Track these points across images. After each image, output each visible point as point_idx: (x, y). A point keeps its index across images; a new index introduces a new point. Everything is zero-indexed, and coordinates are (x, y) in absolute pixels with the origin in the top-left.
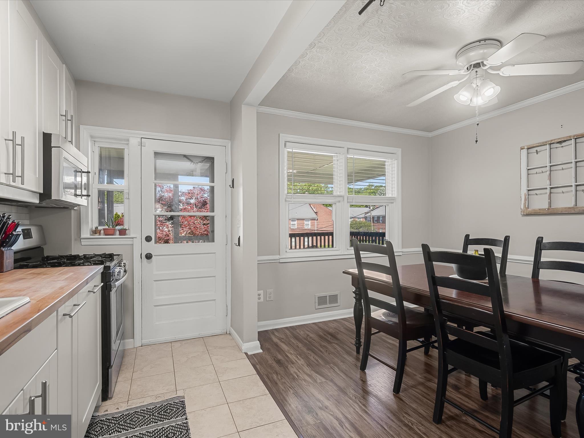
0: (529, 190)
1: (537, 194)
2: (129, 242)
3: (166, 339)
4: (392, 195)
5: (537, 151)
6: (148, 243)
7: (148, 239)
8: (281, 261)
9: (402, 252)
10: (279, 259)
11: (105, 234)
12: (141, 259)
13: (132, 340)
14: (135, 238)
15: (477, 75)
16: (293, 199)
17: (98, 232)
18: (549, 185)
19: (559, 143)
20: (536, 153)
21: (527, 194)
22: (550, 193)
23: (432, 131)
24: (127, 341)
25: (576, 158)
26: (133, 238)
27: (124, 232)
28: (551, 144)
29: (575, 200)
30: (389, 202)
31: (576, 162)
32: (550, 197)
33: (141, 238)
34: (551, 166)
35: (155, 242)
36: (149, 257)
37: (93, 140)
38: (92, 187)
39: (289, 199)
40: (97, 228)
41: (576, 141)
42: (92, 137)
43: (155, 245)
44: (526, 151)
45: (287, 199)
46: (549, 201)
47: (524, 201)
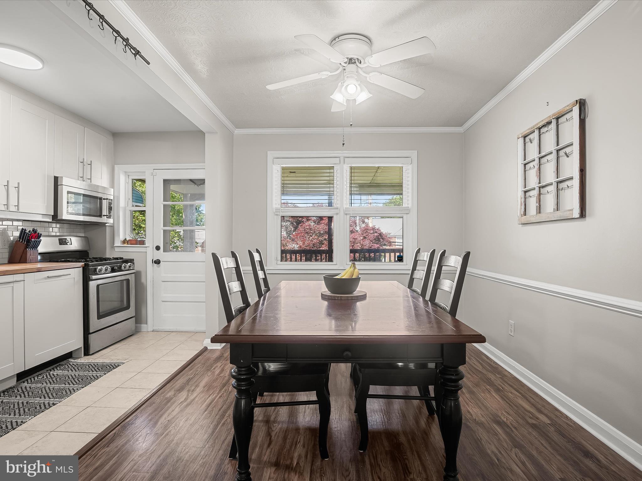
0: (525, 192)
1: (531, 197)
2: (143, 250)
3: (170, 329)
4: (407, 204)
5: (530, 139)
6: (158, 251)
7: (158, 248)
13: (146, 325)
14: (149, 248)
15: (345, 72)
16: (282, 213)
17: (126, 242)
18: (537, 183)
19: (544, 126)
20: (530, 143)
21: (523, 196)
22: (540, 194)
23: (461, 125)
24: (143, 325)
25: (558, 145)
26: (147, 247)
27: (142, 243)
28: (540, 129)
29: (556, 203)
30: (401, 212)
31: (558, 151)
32: (538, 200)
33: (152, 247)
34: (540, 158)
35: (164, 251)
36: (158, 262)
37: (127, 174)
38: (125, 209)
39: (279, 213)
40: (126, 239)
41: (557, 122)
42: (126, 172)
43: (163, 253)
44: (521, 141)
45: (276, 213)
46: (537, 204)
47: (520, 206)
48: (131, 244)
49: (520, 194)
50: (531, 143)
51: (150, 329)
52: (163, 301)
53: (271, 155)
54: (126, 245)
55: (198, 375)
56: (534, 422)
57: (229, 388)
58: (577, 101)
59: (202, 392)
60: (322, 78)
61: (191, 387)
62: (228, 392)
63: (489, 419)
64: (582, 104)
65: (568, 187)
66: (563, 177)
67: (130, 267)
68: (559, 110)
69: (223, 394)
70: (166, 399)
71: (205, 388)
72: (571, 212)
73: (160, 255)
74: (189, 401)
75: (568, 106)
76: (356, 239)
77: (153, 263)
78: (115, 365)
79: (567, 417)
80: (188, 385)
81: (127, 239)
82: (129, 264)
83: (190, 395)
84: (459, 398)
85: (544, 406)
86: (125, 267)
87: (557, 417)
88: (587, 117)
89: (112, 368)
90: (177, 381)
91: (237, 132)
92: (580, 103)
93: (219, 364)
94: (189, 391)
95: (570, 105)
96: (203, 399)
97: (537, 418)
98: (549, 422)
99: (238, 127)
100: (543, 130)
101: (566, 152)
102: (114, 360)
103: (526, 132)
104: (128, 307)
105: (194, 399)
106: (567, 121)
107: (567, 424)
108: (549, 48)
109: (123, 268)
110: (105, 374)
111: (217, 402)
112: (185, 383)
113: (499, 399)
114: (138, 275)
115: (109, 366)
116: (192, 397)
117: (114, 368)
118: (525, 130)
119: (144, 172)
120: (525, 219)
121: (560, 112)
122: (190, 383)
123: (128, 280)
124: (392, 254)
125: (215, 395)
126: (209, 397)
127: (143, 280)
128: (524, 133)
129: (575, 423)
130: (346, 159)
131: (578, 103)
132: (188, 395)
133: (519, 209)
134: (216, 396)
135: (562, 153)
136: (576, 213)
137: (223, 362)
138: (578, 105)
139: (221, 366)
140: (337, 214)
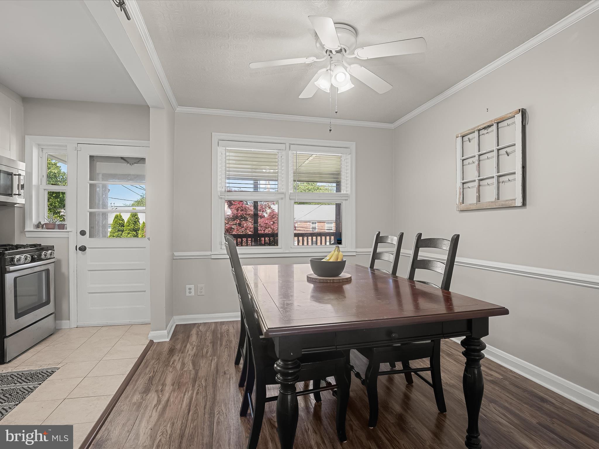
0: (463, 183)
1: (469, 188)
2: (64, 235)
3: (99, 323)
4: (346, 191)
5: (469, 139)
6: (82, 236)
7: (83, 233)
8: (213, 257)
9: (356, 252)
10: (211, 255)
11: (47, 228)
12: (77, 250)
13: (68, 321)
14: (71, 232)
15: (332, 61)
16: (227, 196)
17: (41, 226)
18: (477, 176)
19: (484, 128)
20: (468, 142)
21: (462, 187)
22: (479, 186)
23: (392, 122)
24: (64, 322)
25: (498, 146)
26: (69, 232)
27: (62, 227)
28: (479, 130)
29: (497, 193)
30: (342, 199)
31: (498, 150)
32: (478, 190)
33: (76, 232)
34: (480, 155)
35: (90, 236)
36: (83, 249)
37: (41, 148)
38: (38, 187)
39: (224, 197)
40: (40, 223)
41: (498, 126)
42: (39, 145)
43: (89, 238)
44: (459, 140)
45: (221, 197)
46: (477, 194)
47: (459, 195)
48: (47, 229)
49: (459, 185)
50: (470, 142)
51: (73, 325)
52: (89, 293)
53: (216, 136)
54: (40, 230)
55: (158, 372)
56: (491, 379)
57: (202, 383)
58: (519, 110)
59: (174, 390)
60: (306, 63)
61: (157, 386)
62: (203, 387)
63: (456, 381)
64: (523, 113)
65: (509, 180)
66: (504, 172)
67: (51, 254)
68: (501, 116)
69: (198, 390)
70: (135, 404)
71: (174, 386)
72: (514, 201)
73: (85, 241)
74: (163, 402)
75: (510, 113)
76: (267, 224)
77: (76, 249)
78: (47, 372)
79: (511, 371)
80: (152, 384)
81: (42, 223)
82: (50, 251)
83: (160, 396)
84: (481, 367)
85: (490, 364)
86: (45, 255)
87: (505, 372)
88: (527, 124)
89: (46, 375)
90: (137, 381)
91: (179, 109)
92: (522, 112)
93: (176, 357)
94: (157, 391)
95: (513, 113)
96: (179, 397)
97: (492, 375)
98: (502, 378)
99: (180, 105)
100: (482, 132)
101: (507, 152)
102: (43, 365)
103: (466, 133)
104: (48, 302)
105: (168, 400)
106: (508, 125)
107: (515, 377)
108: (491, 64)
109: (43, 257)
110: (40, 384)
111: (197, 399)
112: (148, 383)
113: (455, 363)
114: (57, 264)
115: (40, 374)
116: (164, 399)
117: (48, 376)
118: (465, 130)
119: (66, 146)
120: (463, 206)
121: (503, 118)
122: (154, 383)
123: (48, 271)
124: (328, 238)
125: (190, 392)
126: (185, 395)
127: (64, 270)
128: (464, 133)
129: (520, 375)
130: (292, 146)
131: (521, 111)
132: (159, 397)
133: (458, 199)
134: (192, 394)
135: (502, 152)
136: (519, 202)
137: (179, 356)
138: (520, 113)
139: (179, 360)
140: (282, 199)
